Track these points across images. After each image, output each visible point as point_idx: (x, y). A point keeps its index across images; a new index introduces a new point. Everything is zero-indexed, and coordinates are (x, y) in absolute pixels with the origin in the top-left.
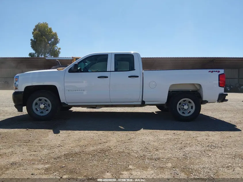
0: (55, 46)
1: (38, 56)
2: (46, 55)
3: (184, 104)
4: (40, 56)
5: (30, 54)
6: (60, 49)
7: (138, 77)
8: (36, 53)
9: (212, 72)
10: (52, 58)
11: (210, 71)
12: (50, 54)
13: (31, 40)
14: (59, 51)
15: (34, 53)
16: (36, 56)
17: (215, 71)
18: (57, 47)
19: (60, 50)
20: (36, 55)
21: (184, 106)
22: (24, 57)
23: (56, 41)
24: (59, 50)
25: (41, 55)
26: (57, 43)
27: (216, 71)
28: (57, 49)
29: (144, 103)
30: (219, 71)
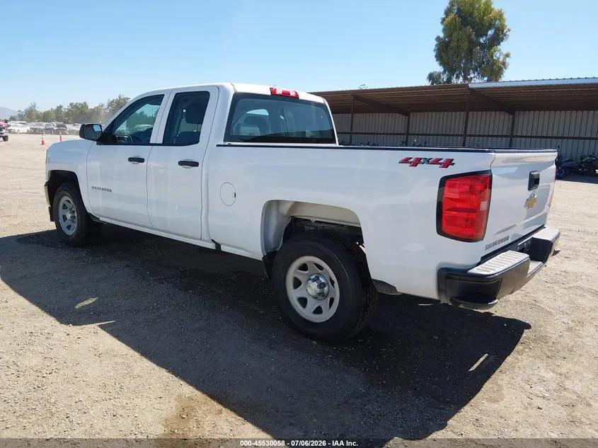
0: (494, 48)
1: (449, 80)
2: (469, 75)
4: (454, 81)
5: (431, 77)
7: (196, 164)
8: (444, 72)
9: (417, 162)
10: (485, 83)
11: (406, 161)
12: (478, 74)
13: (438, 39)
14: (504, 64)
15: (440, 73)
16: (445, 80)
17: (428, 161)
18: (499, 51)
19: (508, 60)
20: (445, 77)
25: (458, 77)
26: (502, 41)
27: (437, 162)
28: (499, 58)
29: (218, 245)
30: (449, 163)
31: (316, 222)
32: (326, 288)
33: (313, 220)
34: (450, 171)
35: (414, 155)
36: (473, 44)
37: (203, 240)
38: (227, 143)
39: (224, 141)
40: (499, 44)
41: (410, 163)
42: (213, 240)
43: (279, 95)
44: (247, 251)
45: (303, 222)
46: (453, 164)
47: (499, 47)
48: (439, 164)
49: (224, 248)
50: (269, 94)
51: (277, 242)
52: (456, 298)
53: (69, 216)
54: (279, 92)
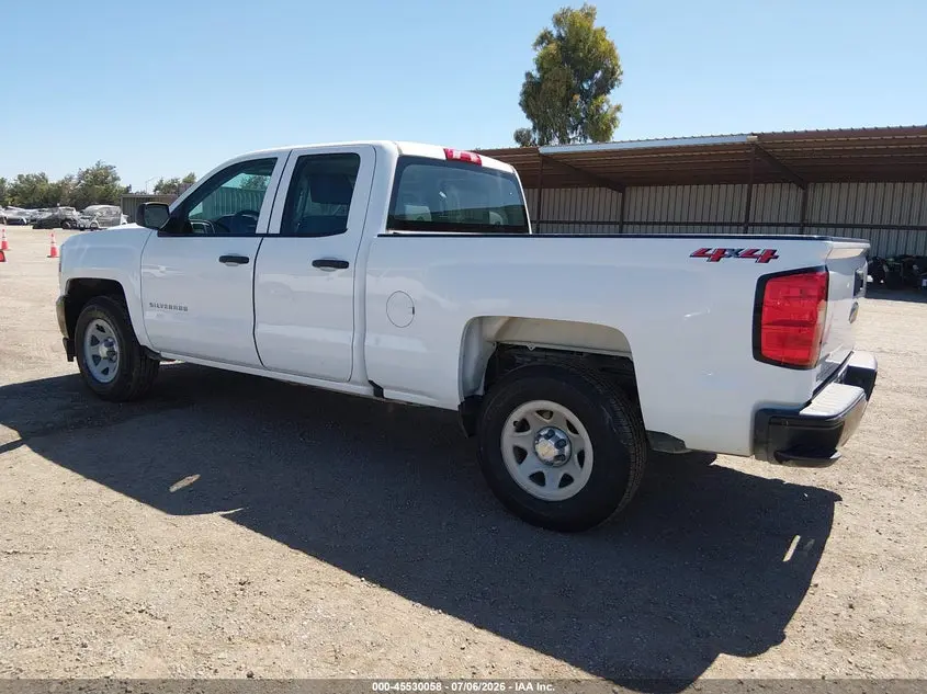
0: (600, 98)
1: (543, 141)
2: (566, 135)
3: (545, 428)
6: (618, 108)
7: (344, 265)
9: (719, 255)
10: (589, 145)
11: (702, 253)
12: (579, 133)
13: (528, 75)
14: (613, 120)
15: (528, 132)
16: (537, 142)
17: (736, 253)
18: (608, 102)
19: (618, 115)
20: (536, 137)
21: (560, 445)
22: (500, 148)
23: (608, 82)
24: (614, 112)
26: (612, 87)
27: (750, 254)
28: (606, 112)
29: (378, 390)
30: (770, 255)
31: (537, 349)
32: (567, 448)
33: (532, 347)
34: (773, 267)
35: (714, 245)
36: (571, 91)
37: (355, 383)
38: (391, 232)
39: (388, 228)
40: (608, 92)
41: (709, 256)
42: (371, 382)
43: (456, 160)
44: (429, 396)
45: (512, 350)
46: (777, 257)
47: (608, 96)
48: (754, 257)
49: (388, 394)
50: (444, 158)
51: (477, 380)
52: (782, 452)
53: (103, 351)
54: (457, 155)
